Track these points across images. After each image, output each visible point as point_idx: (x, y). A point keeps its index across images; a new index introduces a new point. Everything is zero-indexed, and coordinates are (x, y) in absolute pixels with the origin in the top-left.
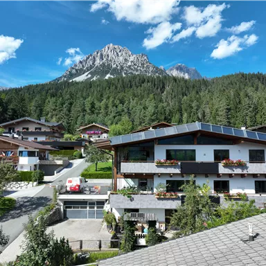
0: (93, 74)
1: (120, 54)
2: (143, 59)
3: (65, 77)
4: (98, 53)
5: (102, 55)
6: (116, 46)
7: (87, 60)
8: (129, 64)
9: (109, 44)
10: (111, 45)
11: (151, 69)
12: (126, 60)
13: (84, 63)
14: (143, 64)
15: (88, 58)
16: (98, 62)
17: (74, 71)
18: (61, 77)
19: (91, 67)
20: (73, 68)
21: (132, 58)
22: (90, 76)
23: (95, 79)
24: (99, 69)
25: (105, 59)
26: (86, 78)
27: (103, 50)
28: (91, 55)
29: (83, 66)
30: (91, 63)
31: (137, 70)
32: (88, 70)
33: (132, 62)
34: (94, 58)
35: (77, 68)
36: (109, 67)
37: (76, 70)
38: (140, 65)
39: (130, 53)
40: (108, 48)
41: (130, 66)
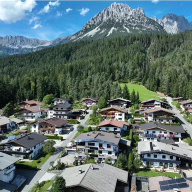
0: (101, 28)
1: (121, 10)
2: (139, 13)
3: (82, 31)
4: (105, 11)
5: (108, 12)
6: (119, 4)
7: (97, 17)
8: (129, 18)
9: (114, 2)
10: (115, 3)
11: (146, 20)
12: (126, 15)
13: (95, 20)
14: (139, 17)
15: (98, 15)
16: (105, 18)
17: (88, 26)
18: (79, 32)
19: (100, 22)
20: (87, 24)
21: (131, 13)
22: (99, 29)
23: (103, 31)
24: (106, 23)
25: (110, 15)
26: (96, 31)
27: (109, 8)
28: (100, 13)
29: (94, 22)
30: (100, 19)
31: (134, 23)
32: (98, 25)
33: (131, 16)
34: (102, 15)
35: (90, 24)
36: (113, 21)
37: (90, 26)
38: (137, 18)
39: (130, 8)
40: (113, 6)
41: (129, 20)
